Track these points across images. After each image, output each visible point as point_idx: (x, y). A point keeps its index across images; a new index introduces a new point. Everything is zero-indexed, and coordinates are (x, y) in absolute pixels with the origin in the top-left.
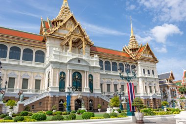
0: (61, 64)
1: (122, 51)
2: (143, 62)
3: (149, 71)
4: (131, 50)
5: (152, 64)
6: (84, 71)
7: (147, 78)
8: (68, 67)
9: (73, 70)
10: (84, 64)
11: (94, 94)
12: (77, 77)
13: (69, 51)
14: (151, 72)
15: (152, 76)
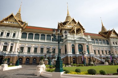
4: (103, 33)
6: (84, 44)
8: (76, 42)
9: (78, 43)
11: (90, 55)
12: (80, 47)
13: (75, 34)
15: (116, 45)
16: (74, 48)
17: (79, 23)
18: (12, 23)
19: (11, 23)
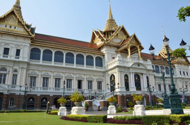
0: (125, 67)
1: (158, 55)
2: (179, 65)
3: (184, 72)
4: (166, 55)
5: (186, 67)
6: (142, 74)
7: (183, 78)
8: (131, 70)
9: (135, 73)
10: (142, 67)
13: (129, 56)
14: (185, 73)
15: (187, 77)
16: (128, 80)
17: (135, 36)
18: (13, 28)
19: (11, 27)
